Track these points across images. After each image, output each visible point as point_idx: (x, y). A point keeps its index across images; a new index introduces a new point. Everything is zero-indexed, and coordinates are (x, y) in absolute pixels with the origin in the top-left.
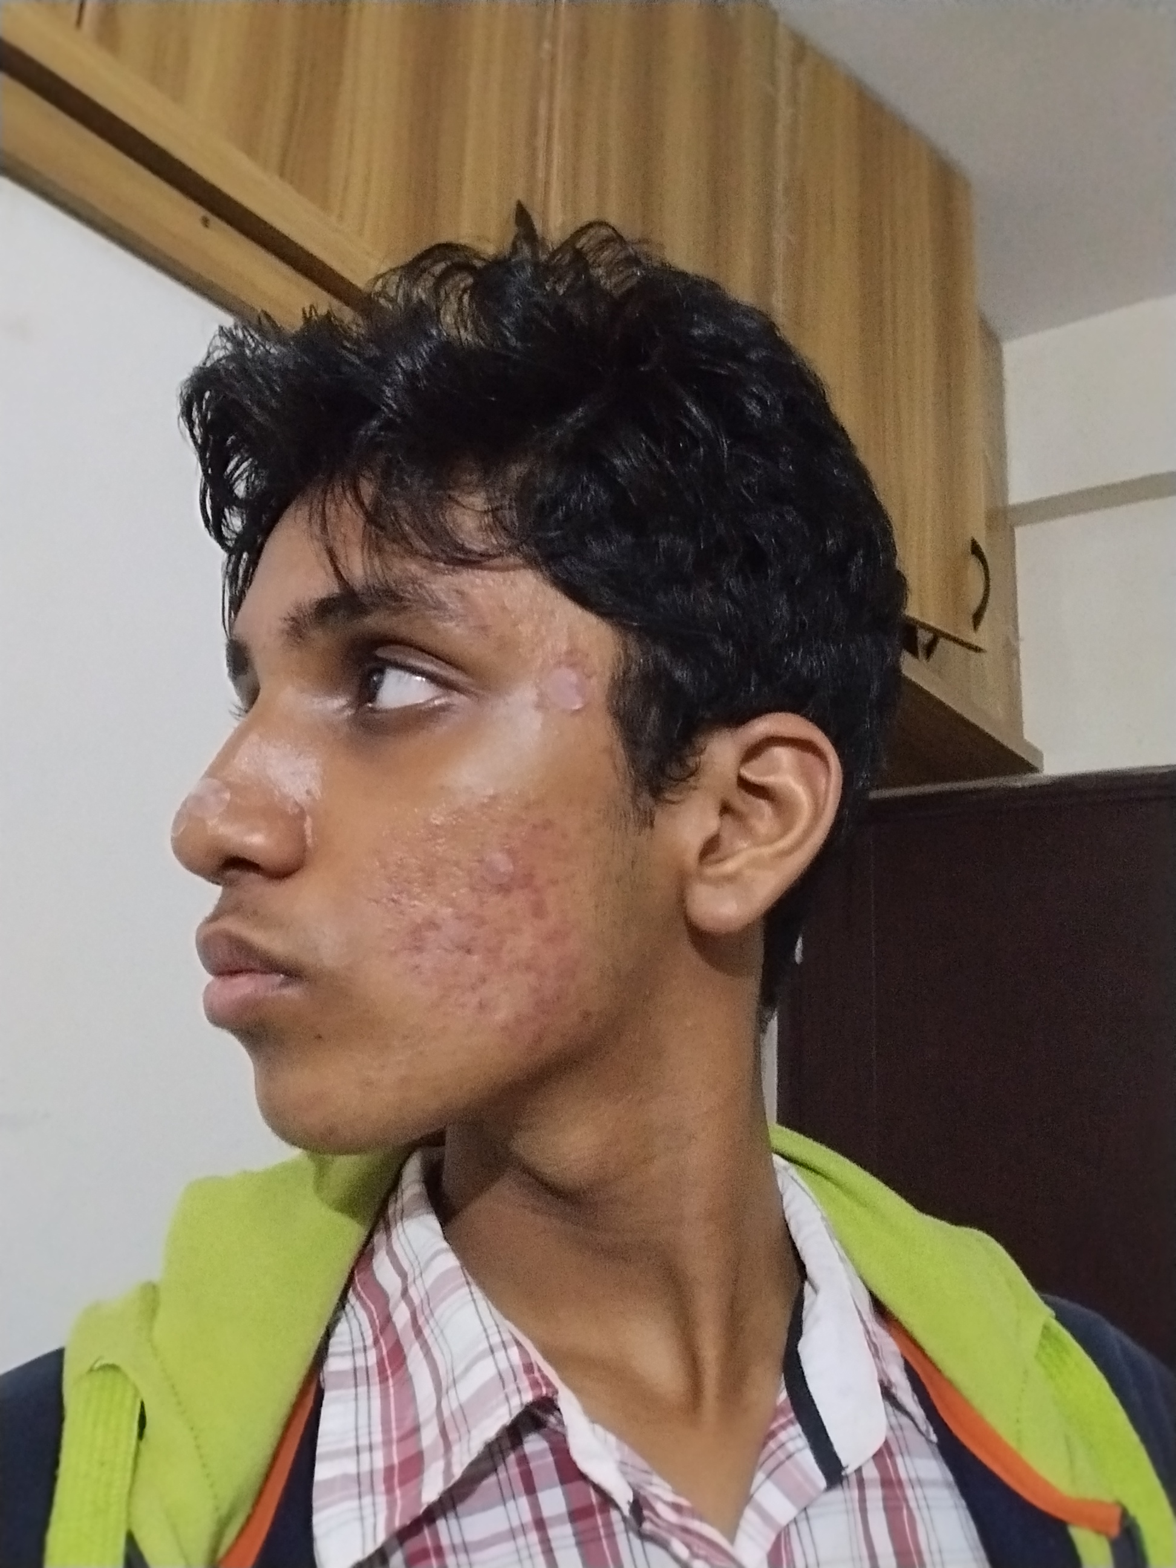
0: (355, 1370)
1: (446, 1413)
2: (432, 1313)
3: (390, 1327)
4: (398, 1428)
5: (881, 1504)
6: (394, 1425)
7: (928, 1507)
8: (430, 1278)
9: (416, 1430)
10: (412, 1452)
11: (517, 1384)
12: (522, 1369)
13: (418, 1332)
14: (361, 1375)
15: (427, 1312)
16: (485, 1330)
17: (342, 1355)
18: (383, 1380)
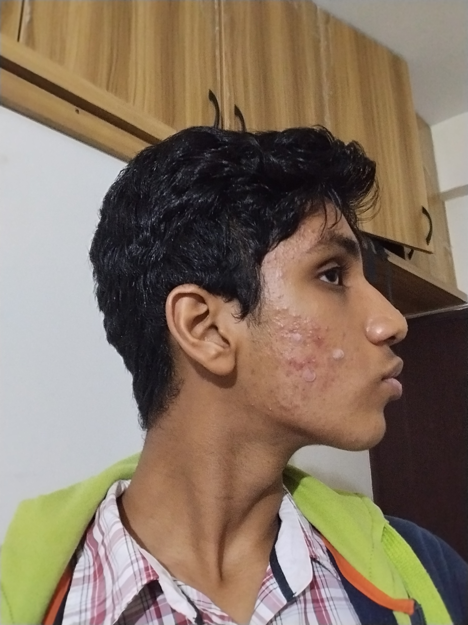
0: (84, 577)
1: (114, 592)
2: (111, 550)
3: (98, 557)
4: (98, 600)
5: (313, 610)
6: (96, 599)
7: (336, 609)
8: (111, 534)
9: (105, 601)
10: (102, 610)
11: (141, 577)
12: (144, 570)
13: (107, 558)
14: (86, 579)
15: (110, 549)
16: (130, 555)
17: (80, 571)
18: (95, 580)
